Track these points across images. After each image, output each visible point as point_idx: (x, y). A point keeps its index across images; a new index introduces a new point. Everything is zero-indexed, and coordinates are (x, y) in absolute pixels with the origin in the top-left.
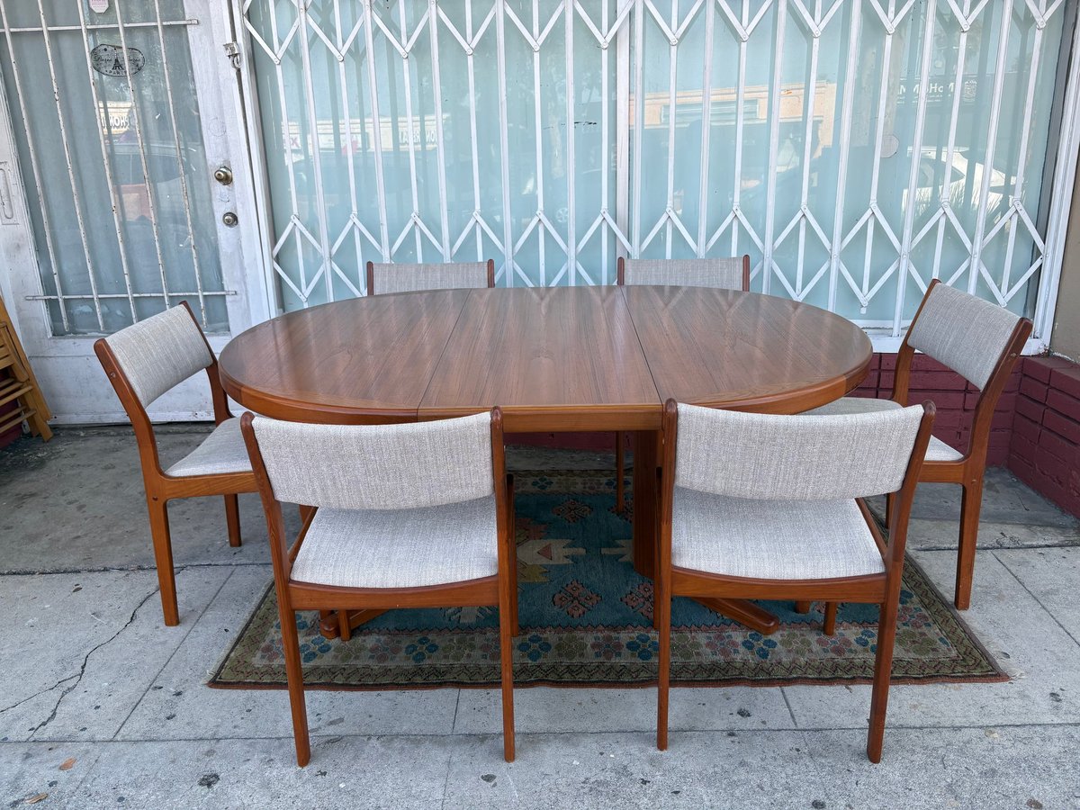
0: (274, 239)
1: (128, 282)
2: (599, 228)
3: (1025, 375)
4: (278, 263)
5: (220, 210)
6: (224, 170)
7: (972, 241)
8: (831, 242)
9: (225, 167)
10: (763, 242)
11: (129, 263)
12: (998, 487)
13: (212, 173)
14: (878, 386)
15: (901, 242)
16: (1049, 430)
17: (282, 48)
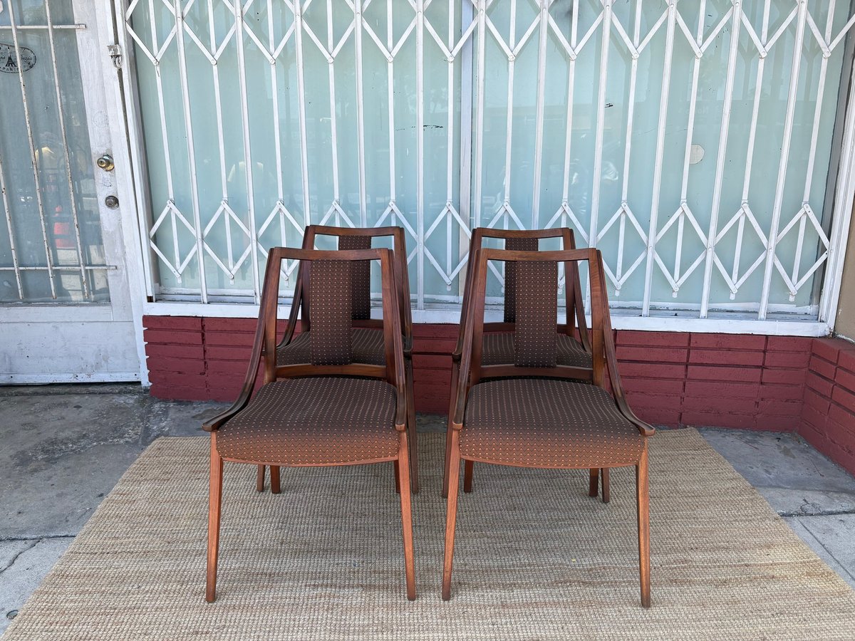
0: (152, 220)
1: (14, 257)
2: (445, 218)
3: (814, 354)
4: (156, 243)
5: (102, 195)
6: (107, 158)
7: (768, 237)
8: (647, 235)
9: (107, 155)
10: (588, 233)
11: (17, 239)
12: (793, 452)
13: (95, 160)
14: (688, 361)
15: (707, 236)
16: (838, 404)
17: (161, 52)
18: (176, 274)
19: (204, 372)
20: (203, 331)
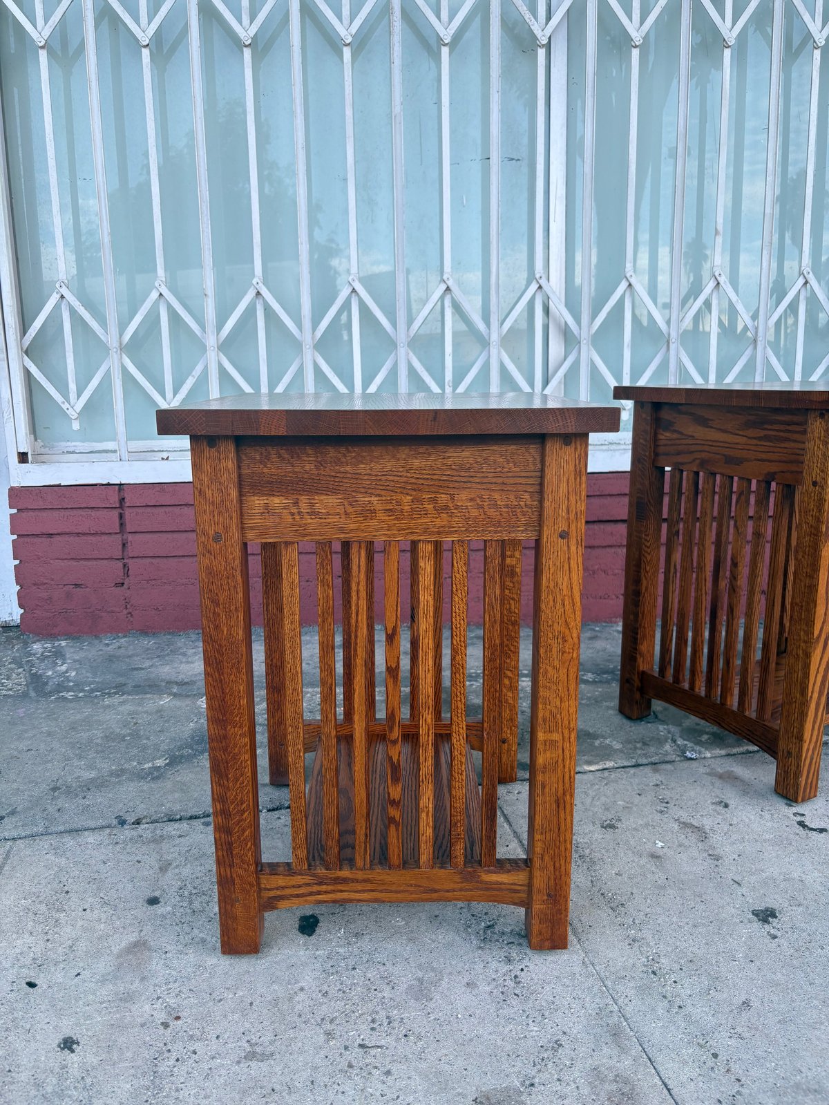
0: (27, 324)
4: (32, 359)
17: (50, 23)
18: (70, 412)
19: (122, 581)
20: (121, 507)
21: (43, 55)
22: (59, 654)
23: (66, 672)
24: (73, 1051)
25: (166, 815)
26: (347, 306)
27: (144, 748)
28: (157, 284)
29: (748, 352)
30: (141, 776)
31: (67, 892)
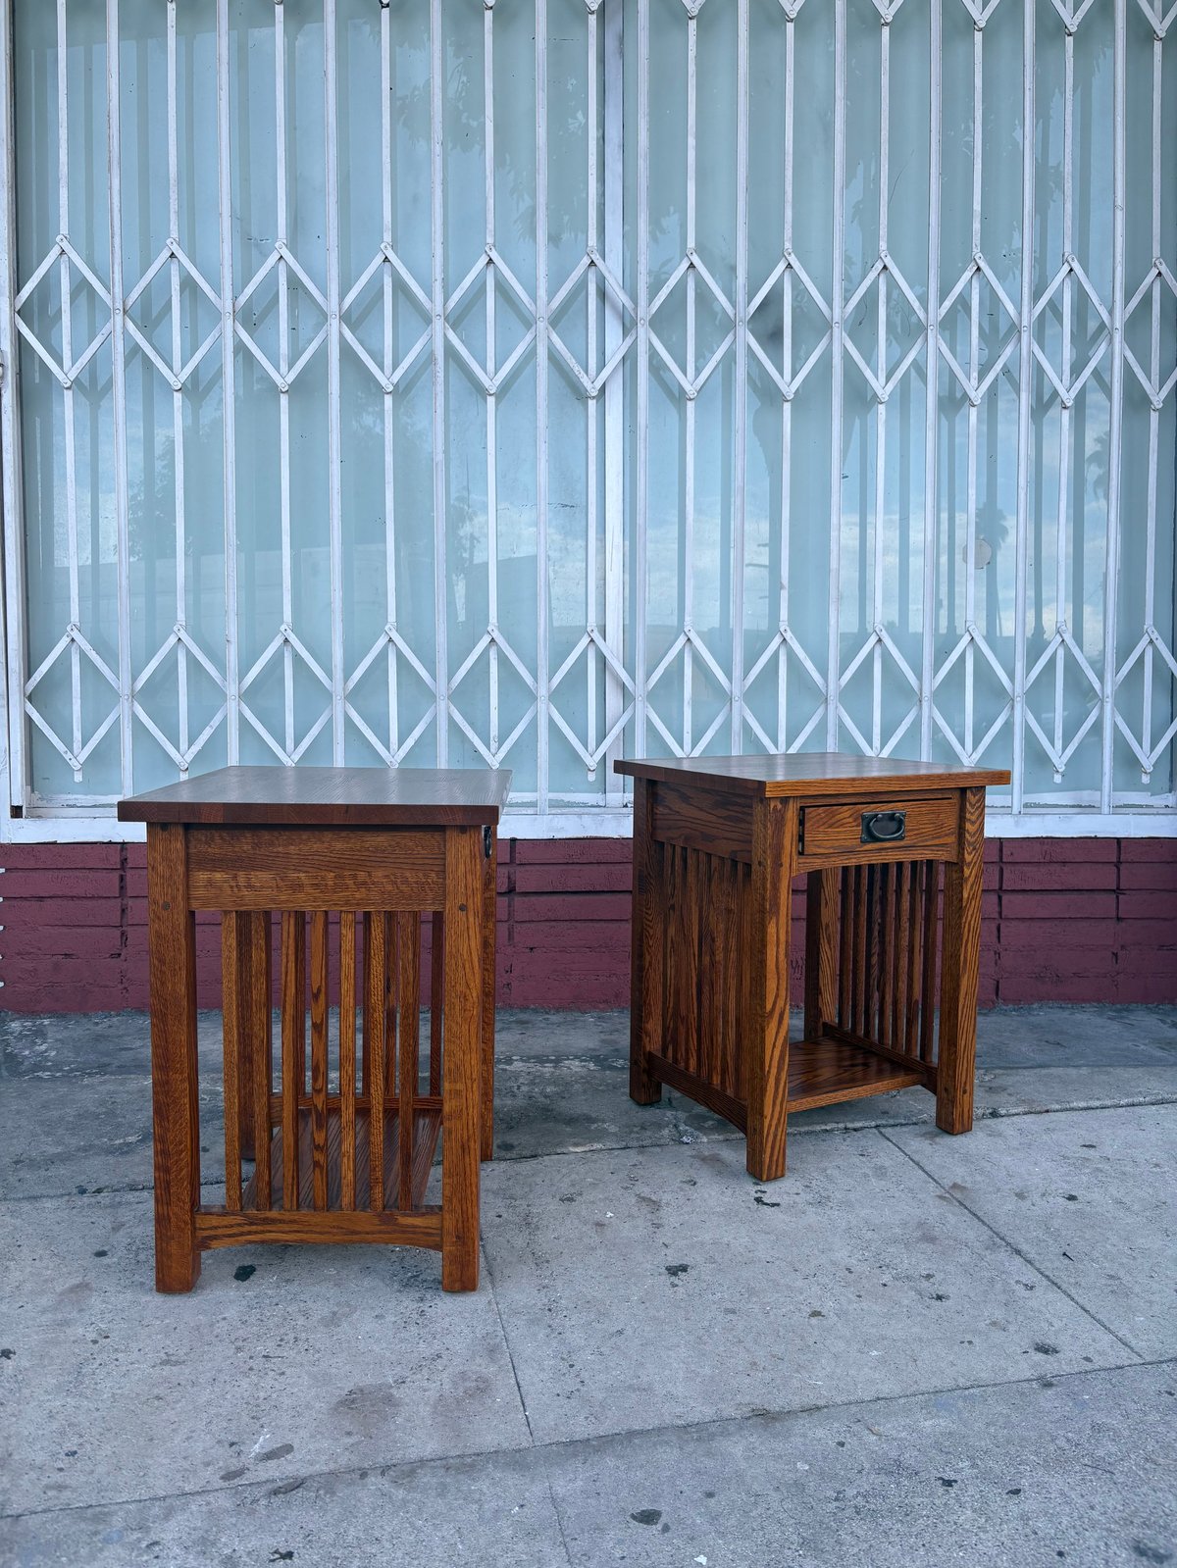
2: (584, 654)
4: (35, 704)
8: (919, 677)
10: (825, 679)
14: (1001, 888)
15: (1011, 679)
17: (78, 364)
18: (75, 764)
19: (118, 952)
20: (123, 868)
21: (68, 395)
22: (40, 1033)
23: (46, 1051)
24: (9, 1358)
25: (128, 1185)
26: (383, 655)
27: (119, 1125)
28: (175, 629)
29: (820, 711)
30: (110, 1151)
31: (19, 1246)
